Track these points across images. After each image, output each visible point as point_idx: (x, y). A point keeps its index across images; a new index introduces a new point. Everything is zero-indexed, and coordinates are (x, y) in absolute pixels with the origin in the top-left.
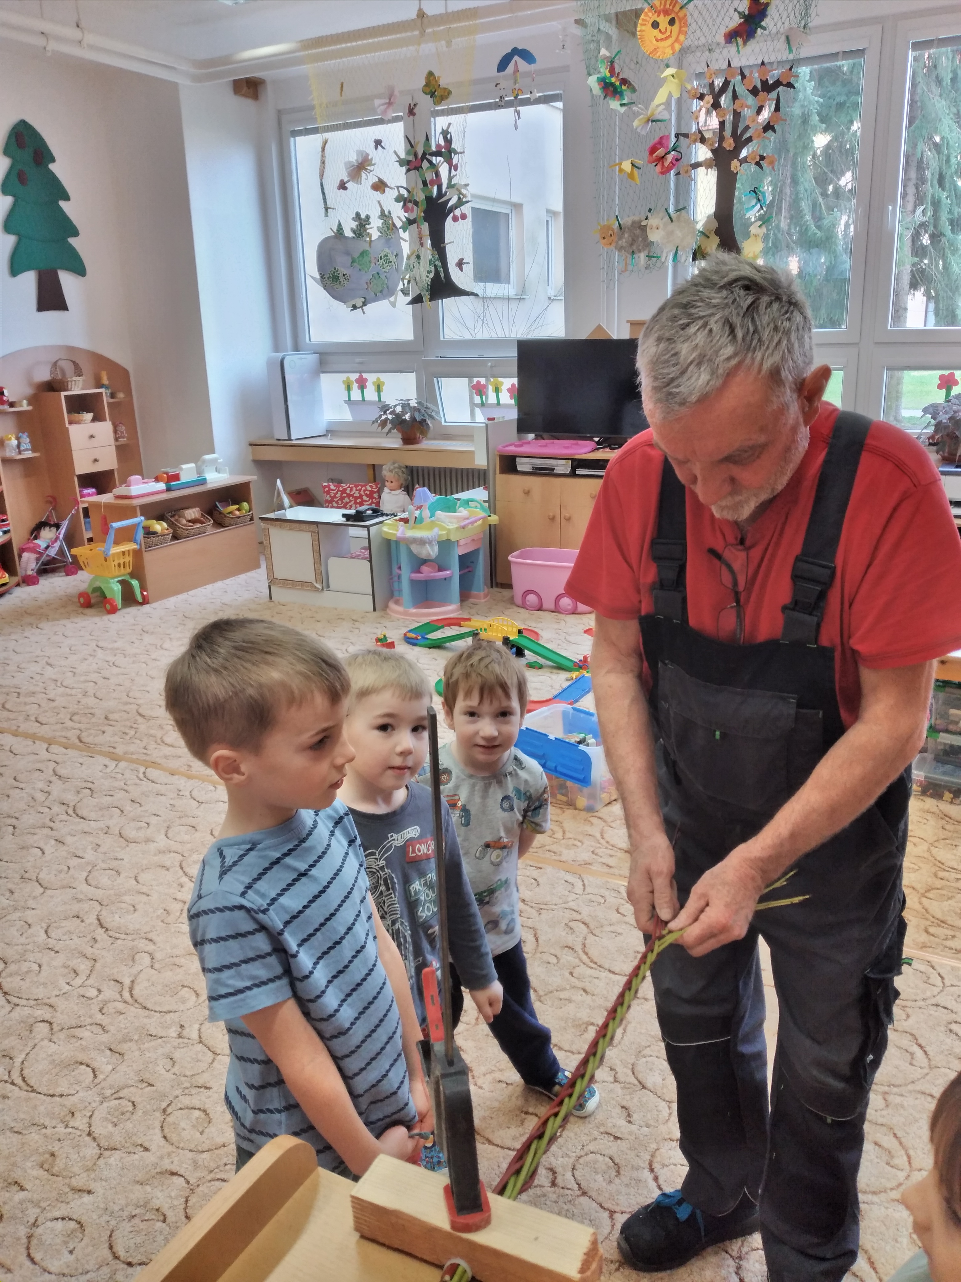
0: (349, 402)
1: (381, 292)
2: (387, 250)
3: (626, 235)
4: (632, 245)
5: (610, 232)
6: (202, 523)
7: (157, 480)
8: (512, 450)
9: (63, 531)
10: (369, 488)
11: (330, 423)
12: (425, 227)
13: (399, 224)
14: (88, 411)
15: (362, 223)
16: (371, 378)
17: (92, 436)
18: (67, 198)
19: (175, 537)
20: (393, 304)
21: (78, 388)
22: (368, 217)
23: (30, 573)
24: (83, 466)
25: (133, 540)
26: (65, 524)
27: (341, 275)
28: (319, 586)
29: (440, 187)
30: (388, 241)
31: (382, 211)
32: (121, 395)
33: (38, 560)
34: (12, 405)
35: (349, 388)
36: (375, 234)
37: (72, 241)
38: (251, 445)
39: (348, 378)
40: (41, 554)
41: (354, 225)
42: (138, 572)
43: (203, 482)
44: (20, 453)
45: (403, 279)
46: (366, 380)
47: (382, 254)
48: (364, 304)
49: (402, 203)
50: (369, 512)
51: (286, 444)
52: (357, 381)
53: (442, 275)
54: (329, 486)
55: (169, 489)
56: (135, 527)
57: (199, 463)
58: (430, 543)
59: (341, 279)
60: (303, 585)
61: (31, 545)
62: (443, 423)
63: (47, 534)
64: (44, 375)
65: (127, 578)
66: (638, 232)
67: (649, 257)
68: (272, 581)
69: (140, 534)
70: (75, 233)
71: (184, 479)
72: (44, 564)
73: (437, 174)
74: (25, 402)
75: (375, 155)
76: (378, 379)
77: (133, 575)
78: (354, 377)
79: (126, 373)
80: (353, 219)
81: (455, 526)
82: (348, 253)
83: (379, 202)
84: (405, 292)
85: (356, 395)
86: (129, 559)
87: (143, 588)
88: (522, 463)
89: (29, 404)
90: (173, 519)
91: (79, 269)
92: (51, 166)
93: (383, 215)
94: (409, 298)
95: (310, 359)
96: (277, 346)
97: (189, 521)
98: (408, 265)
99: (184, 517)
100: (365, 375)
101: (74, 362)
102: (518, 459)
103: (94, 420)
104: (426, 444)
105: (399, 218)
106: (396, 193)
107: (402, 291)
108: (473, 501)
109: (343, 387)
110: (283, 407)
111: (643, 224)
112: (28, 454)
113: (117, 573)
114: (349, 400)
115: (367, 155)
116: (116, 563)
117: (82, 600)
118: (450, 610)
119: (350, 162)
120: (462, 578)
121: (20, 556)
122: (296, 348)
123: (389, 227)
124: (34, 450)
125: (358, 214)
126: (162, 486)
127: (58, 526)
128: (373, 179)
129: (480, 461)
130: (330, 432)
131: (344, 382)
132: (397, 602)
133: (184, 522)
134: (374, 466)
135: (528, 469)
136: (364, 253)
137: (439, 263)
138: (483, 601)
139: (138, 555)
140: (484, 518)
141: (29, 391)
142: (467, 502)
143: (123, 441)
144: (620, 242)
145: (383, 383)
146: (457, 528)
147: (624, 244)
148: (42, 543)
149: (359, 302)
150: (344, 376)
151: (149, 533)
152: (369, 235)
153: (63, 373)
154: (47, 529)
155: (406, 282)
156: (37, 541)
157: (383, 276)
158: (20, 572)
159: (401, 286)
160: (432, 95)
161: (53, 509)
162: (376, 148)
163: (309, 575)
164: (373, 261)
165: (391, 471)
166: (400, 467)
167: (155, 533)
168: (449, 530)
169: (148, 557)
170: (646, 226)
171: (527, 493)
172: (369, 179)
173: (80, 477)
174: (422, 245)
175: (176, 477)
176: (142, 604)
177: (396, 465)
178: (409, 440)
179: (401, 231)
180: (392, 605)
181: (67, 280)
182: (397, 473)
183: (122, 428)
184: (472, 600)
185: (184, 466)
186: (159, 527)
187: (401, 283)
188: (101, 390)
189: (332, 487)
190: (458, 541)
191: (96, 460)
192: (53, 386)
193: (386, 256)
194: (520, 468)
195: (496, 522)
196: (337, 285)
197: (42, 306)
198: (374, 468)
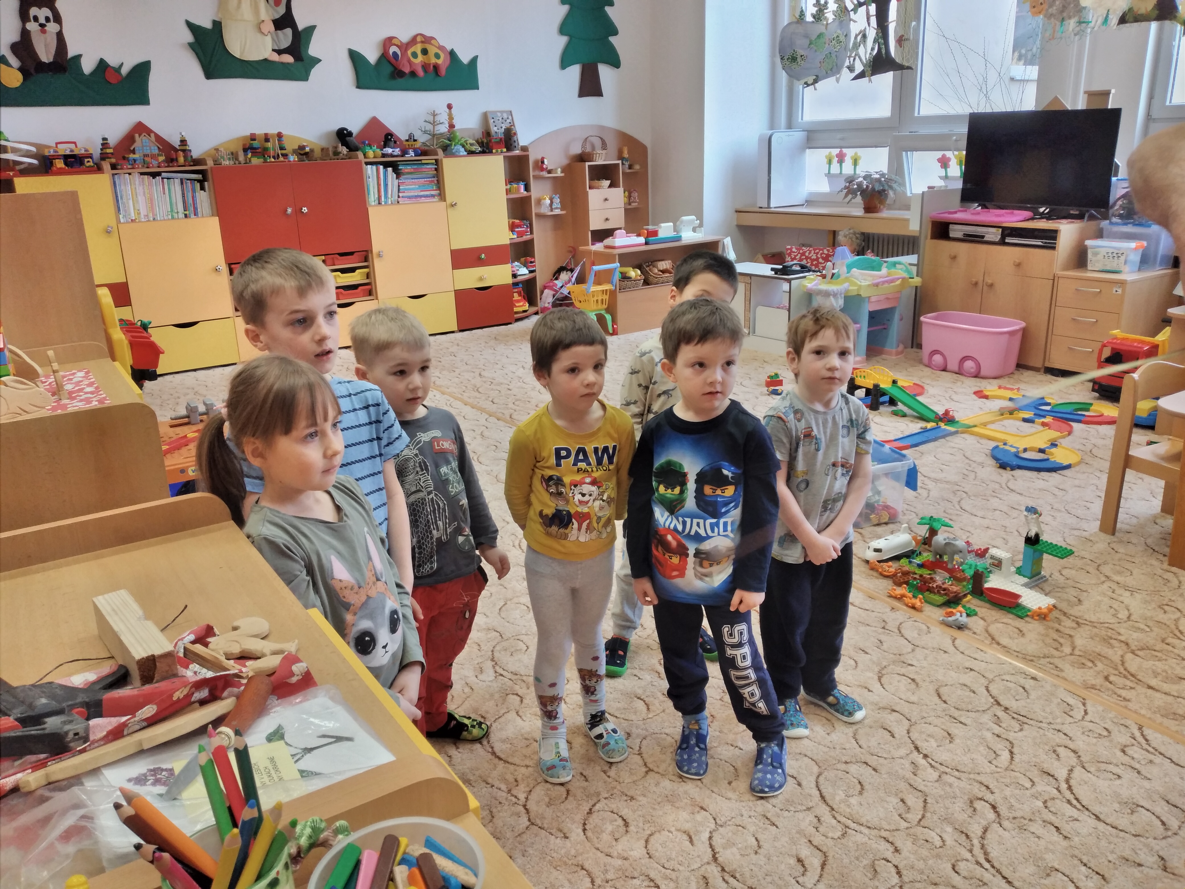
0: (829, 175)
1: (831, 70)
2: (839, 31)
3: (1057, 3)
4: (1062, 12)
5: (1041, 1)
7: (639, 235)
8: (947, 217)
9: (575, 275)
10: (826, 252)
11: (811, 194)
12: (873, 8)
13: (850, 7)
14: (606, 179)
15: (821, 8)
16: (849, 153)
17: (606, 200)
19: (646, 283)
20: (838, 80)
21: (601, 160)
22: (826, 3)
23: (547, 305)
24: (596, 223)
25: (610, 282)
26: (578, 269)
27: (799, 57)
30: (841, 22)
32: (637, 167)
33: (554, 296)
34: (550, 172)
35: (830, 162)
36: (830, 16)
37: (612, 39)
38: (736, 211)
39: (830, 153)
40: (557, 292)
41: (814, 10)
42: (611, 309)
43: (679, 239)
44: (552, 211)
45: (849, 57)
46: (845, 155)
47: (835, 36)
48: (815, 81)
50: (798, 268)
51: (766, 211)
52: (837, 156)
53: (883, 51)
54: (791, 249)
55: (647, 243)
56: (611, 272)
57: (678, 223)
58: (835, 295)
59: (799, 60)
61: (551, 284)
62: (909, 194)
63: (564, 276)
64: (577, 150)
65: (603, 312)
67: (1080, 23)
69: (617, 276)
70: (615, 32)
71: (662, 234)
72: (558, 299)
74: (559, 170)
76: (856, 154)
77: (608, 310)
78: (836, 151)
79: (644, 149)
80: (814, 5)
81: (868, 283)
82: (806, 36)
84: (851, 69)
85: (835, 169)
86: (606, 297)
87: (614, 322)
88: (955, 230)
89: (562, 172)
91: (615, 62)
94: (853, 75)
95: (798, 136)
96: (772, 124)
97: (661, 271)
98: (855, 43)
99: (657, 268)
100: (845, 150)
101: (601, 138)
102: (951, 226)
103: (610, 186)
104: (885, 213)
105: (852, 1)
107: (848, 68)
108: (900, 263)
109: (826, 161)
110: (767, 178)
112: (557, 212)
113: (595, 307)
114: (829, 173)
116: (595, 298)
120: (869, 333)
121: (542, 293)
122: (790, 126)
123: (842, 10)
124: (562, 209)
126: (642, 240)
127: (572, 270)
129: (914, 227)
130: (809, 202)
133: (656, 271)
135: (959, 235)
136: (820, 36)
137: (881, 41)
138: (894, 357)
139: (613, 294)
140: (903, 279)
141: (565, 162)
142: (895, 264)
143: (634, 205)
144: (1050, 10)
145: (860, 158)
146: (869, 285)
147: (1054, 12)
148: (559, 283)
149: (810, 80)
150: (826, 152)
151: (625, 277)
152: (826, 19)
153: (593, 147)
154: (565, 272)
155: (852, 59)
156: (556, 282)
157: (833, 56)
158: (540, 304)
159: (847, 63)
161: (573, 257)
164: (827, 42)
165: (845, 236)
166: (855, 234)
167: (630, 278)
168: (860, 286)
169: (621, 297)
171: (954, 258)
173: (594, 232)
174: (869, 24)
175: (655, 233)
176: (612, 334)
177: (851, 231)
178: (869, 209)
179: (852, 13)
181: (605, 72)
182: (851, 238)
183: (635, 195)
184: (884, 356)
185: (663, 225)
186: (633, 273)
187: (847, 61)
188: (620, 162)
189: (794, 250)
190: (869, 297)
191: (607, 219)
192: (582, 158)
193: (838, 37)
194: (952, 235)
195: (919, 284)
196: (794, 65)
197: (583, 93)
198: (834, 233)
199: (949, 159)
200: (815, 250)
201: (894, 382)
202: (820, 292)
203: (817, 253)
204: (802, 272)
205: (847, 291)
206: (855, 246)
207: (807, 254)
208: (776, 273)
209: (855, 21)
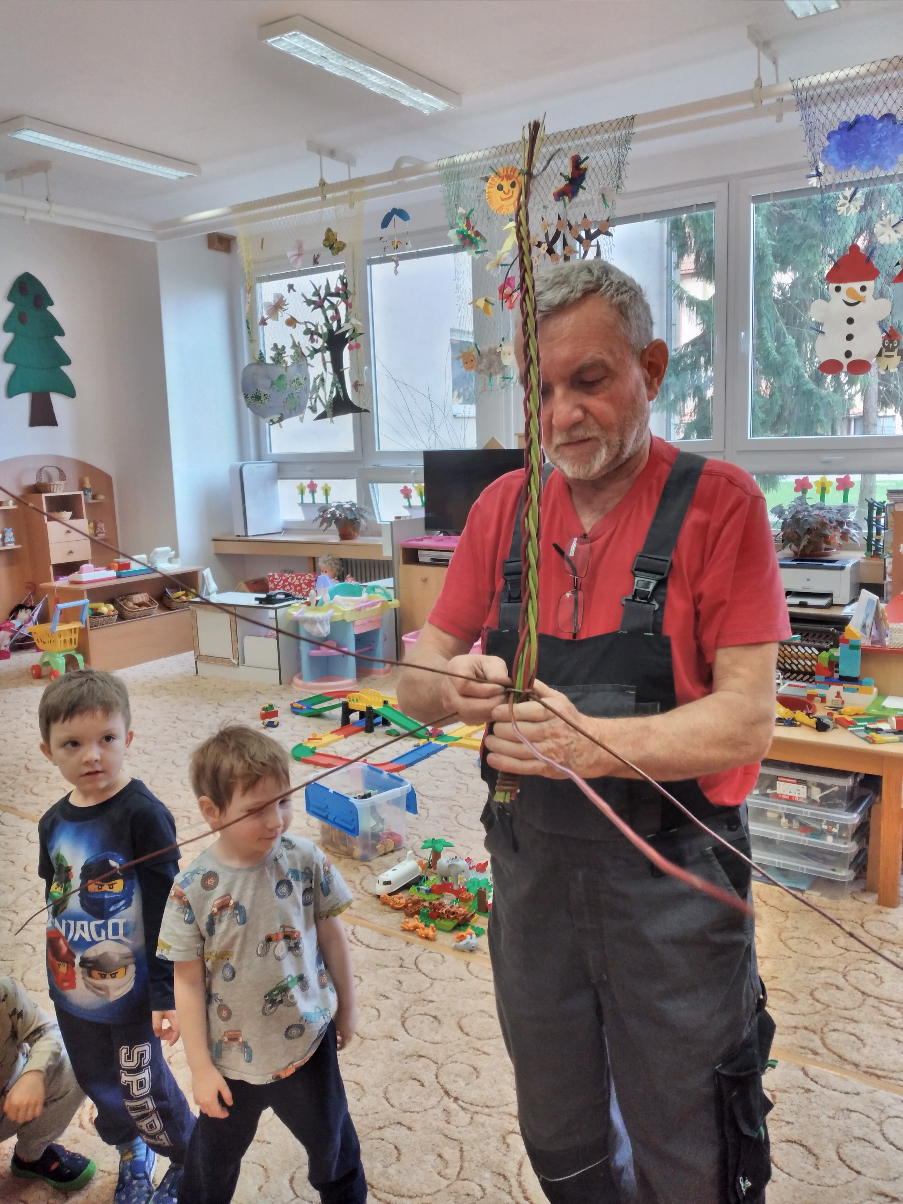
0: (302, 504)
1: (295, 409)
2: (299, 375)
3: (485, 360)
4: (489, 368)
5: (471, 358)
6: (148, 606)
7: (109, 568)
8: (415, 544)
9: (37, 613)
10: (308, 577)
11: (287, 522)
12: (328, 355)
13: (307, 353)
14: (68, 510)
15: (279, 352)
16: (320, 483)
17: (69, 532)
18: (61, 333)
19: (122, 617)
20: (302, 420)
21: (59, 491)
22: (284, 347)
23: (3, 648)
24: (57, 556)
25: (79, 619)
26: (39, 607)
27: (262, 396)
28: (235, 661)
29: (339, 321)
30: (299, 366)
31: (294, 342)
32: (101, 497)
33: (11, 637)
35: (302, 492)
36: (289, 361)
37: (65, 369)
38: (213, 540)
39: (301, 484)
40: (15, 632)
41: (273, 354)
42: (82, 648)
43: (155, 570)
44: (4, 545)
45: (311, 398)
46: (316, 486)
47: (295, 378)
48: (281, 419)
49: (309, 336)
50: (283, 597)
51: (244, 540)
52: (309, 486)
53: (342, 395)
54: (273, 576)
55: (119, 577)
56: (80, 609)
57: (152, 555)
58: (321, 622)
59: (263, 398)
60: (223, 661)
61: (8, 624)
62: (378, 522)
63: (23, 615)
64: (31, 480)
65: (73, 653)
66: (494, 357)
67: (505, 378)
68: (198, 658)
69: (87, 613)
70: (67, 362)
71: (135, 566)
72: (17, 641)
73: (337, 311)
74: (11, 502)
75: (289, 297)
76: (326, 484)
77: (78, 650)
78: (308, 482)
79: (108, 478)
80: (272, 349)
81: (350, 608)
82: (268, 377)
83: (291, 335)
84: (313, 409)
85: (308, 498)
86: (75, 636)
87: (87, 661)
88: (423, 555)
89: (14, 504)
90: (121, 603)
91: (69, 392)
92: (50, 309)
93: (296, 346)
94: (316, 415)
95: (268, 467)
96: (242, 455)
97: (137, 604)
98: (314, 386)
99: (132, 601)
100: (315, 481)
101: (59, 469)
102: (419, 552)
103: (73, 517)
104: (360, 540)
105: (307, 348)
106: (303, 328)
107: (311, 408)
108: (378, 587)
109: (297, 491)
110: (241, 507)
111: (498, 350)
112: (11, 546)
113: (63, 648)
114: (302, 502)
115: (282, 297)
116: (62, 639)
117: (34, 672)
118: (347, 683)
119: (268, 303)
120: (357, 655)
122: (259, 457)
123: (300, 356)
124: (16, 543)
125: (275, 345)
126: (113, 573)
127: (32, 608)
128: (286, 317)
129: (387, 553)
130: (286, 530)
131: (298, 487)
132: (301, 678)
133: (131, 605)
134: (314, 558)
135: (427, 560)
136: (281, 377)
137: (339, 385)
138: (382, 676)
139: (83, 632)
140: (383, 602)
141: (17, 493)
142: (373, 588)
143: (101, 536)
144: (480, 367)
145: (330, 488)
146: (352, 610)
147: (483, 368)
148: (17, 623)
149: (276, 418)
150: (297, 482)
151: (96, 614)
152: (285, 362)
153: (50, 478)
154: (24, 611)
155: (313, 400)
156: (13, 622)
157: (295, 396)
159: (309, 404)
160: (331, 247)
161: (33, 593)
162: (289, 291)
163: (227, 653)
164: (288, 383)
165: (325, 563)
166: (333, 560)
167: (101, 614)
168: (344, 612)
169: (94, 636)
170: (500, 352)
171: (425, 580)
172: (284, 316)
173: (56, 566)
174: (326, 369)
175: (127, 566)
177: (330, 557)
178: (345, 536)
179: (308, 358)
180: (296, 680)
181: (58, 401)
182: (331, 564)
183: (101, 525)
184: (373, 676)
185: (135, 557)
186: (106, 609)
187: (310, 401)
188: (82, 493)
189: (276, 576)
190: (353, 622)
191: (71, 552)
192: (37, 489)
193: (298, 379)
194: (421, 559)
195: (397, 606)
196: (258, 404)
197: (34, 422)
198: (314, 560)
199: (410, 491)
200: (297, 576)
201: (385, 702)
202: (306, 620)
203: (300, 579)
204: (287, 600)
205: (332, 617)
206: (335, 571)
207: (289, 580)
208: (261, 603)
209: (312, 366)
